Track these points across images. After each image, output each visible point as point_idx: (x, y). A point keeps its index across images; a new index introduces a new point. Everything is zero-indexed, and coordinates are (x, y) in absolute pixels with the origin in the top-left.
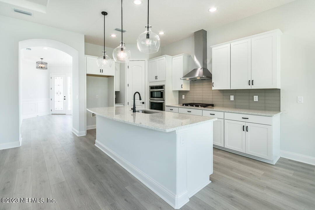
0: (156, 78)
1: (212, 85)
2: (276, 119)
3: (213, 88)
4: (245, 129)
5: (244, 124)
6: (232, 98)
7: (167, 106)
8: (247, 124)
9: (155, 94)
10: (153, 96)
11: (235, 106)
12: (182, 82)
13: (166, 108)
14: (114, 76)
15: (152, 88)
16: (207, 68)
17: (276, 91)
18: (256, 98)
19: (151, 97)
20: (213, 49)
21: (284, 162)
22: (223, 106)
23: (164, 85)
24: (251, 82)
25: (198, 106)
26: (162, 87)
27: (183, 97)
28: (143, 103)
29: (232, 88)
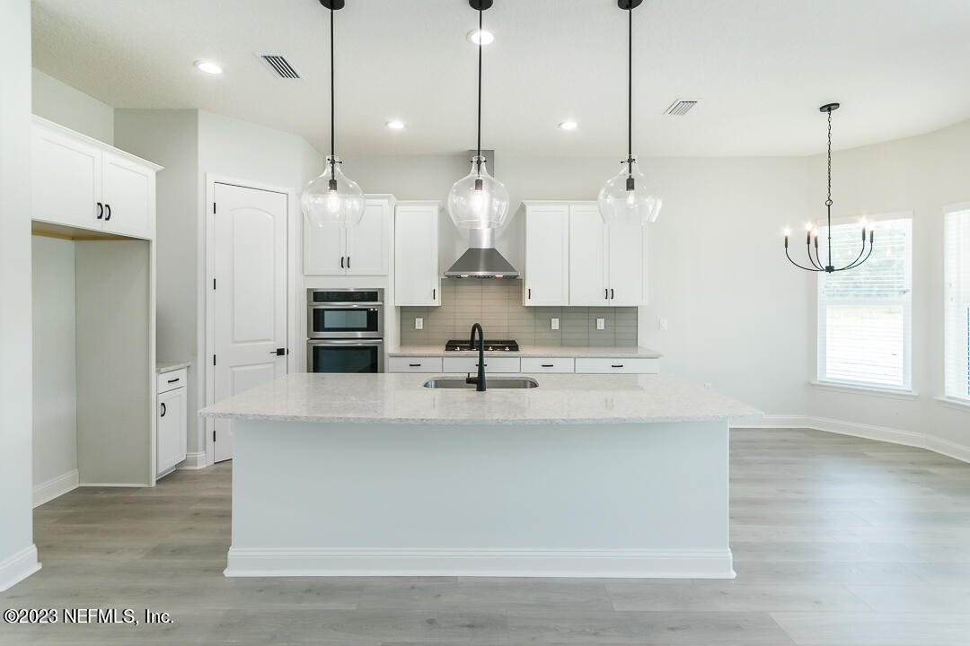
0: (345, 262)
7: (391, 357)
9: (329, 319)
10: (326, 325)
11: (562, 342)
13: (389, 363)
14: (148, 242)
15: (317, 296)
19: (314, 330)
20: (528, 208)
22: (536, 343)
23: (382, 290)
24: (609, 293)
25: (503, 348)
26: (373, 296)
27: (419, 323)
28: (280, 352)
29: (571, 305)
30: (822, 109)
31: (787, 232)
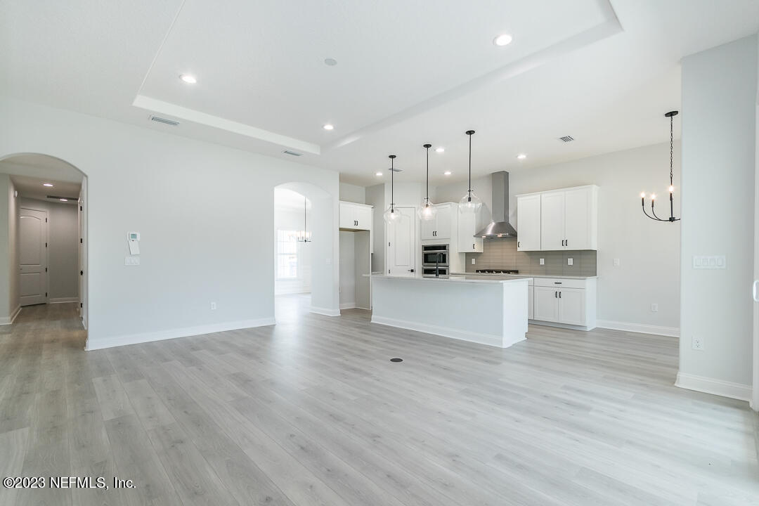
0: (435, 234)
1: (517, 245)
2: (590, 283)
3: (519, 249)
4: (558, 295)
5: (556, 290)
6: (542, 261)
8: (560, 290)
9: (430, 258)
10: (429, 260)
11: (546, 272)
12: (474, 240)
14: (370, 231)
15: (426, 248)
16: (510, 222)
17: (592, 253)
18: (570, 262)
19: (425, 262)
20: (518, 199)
21: (597, 330)
22: (531, 273)
23: (447, 244)
24: (565, 243)
26: (444, 247)
27: (473, 261)
28: (412, 271)
29: (542, 250)
30: (667, 115)
31: (643, 195)
